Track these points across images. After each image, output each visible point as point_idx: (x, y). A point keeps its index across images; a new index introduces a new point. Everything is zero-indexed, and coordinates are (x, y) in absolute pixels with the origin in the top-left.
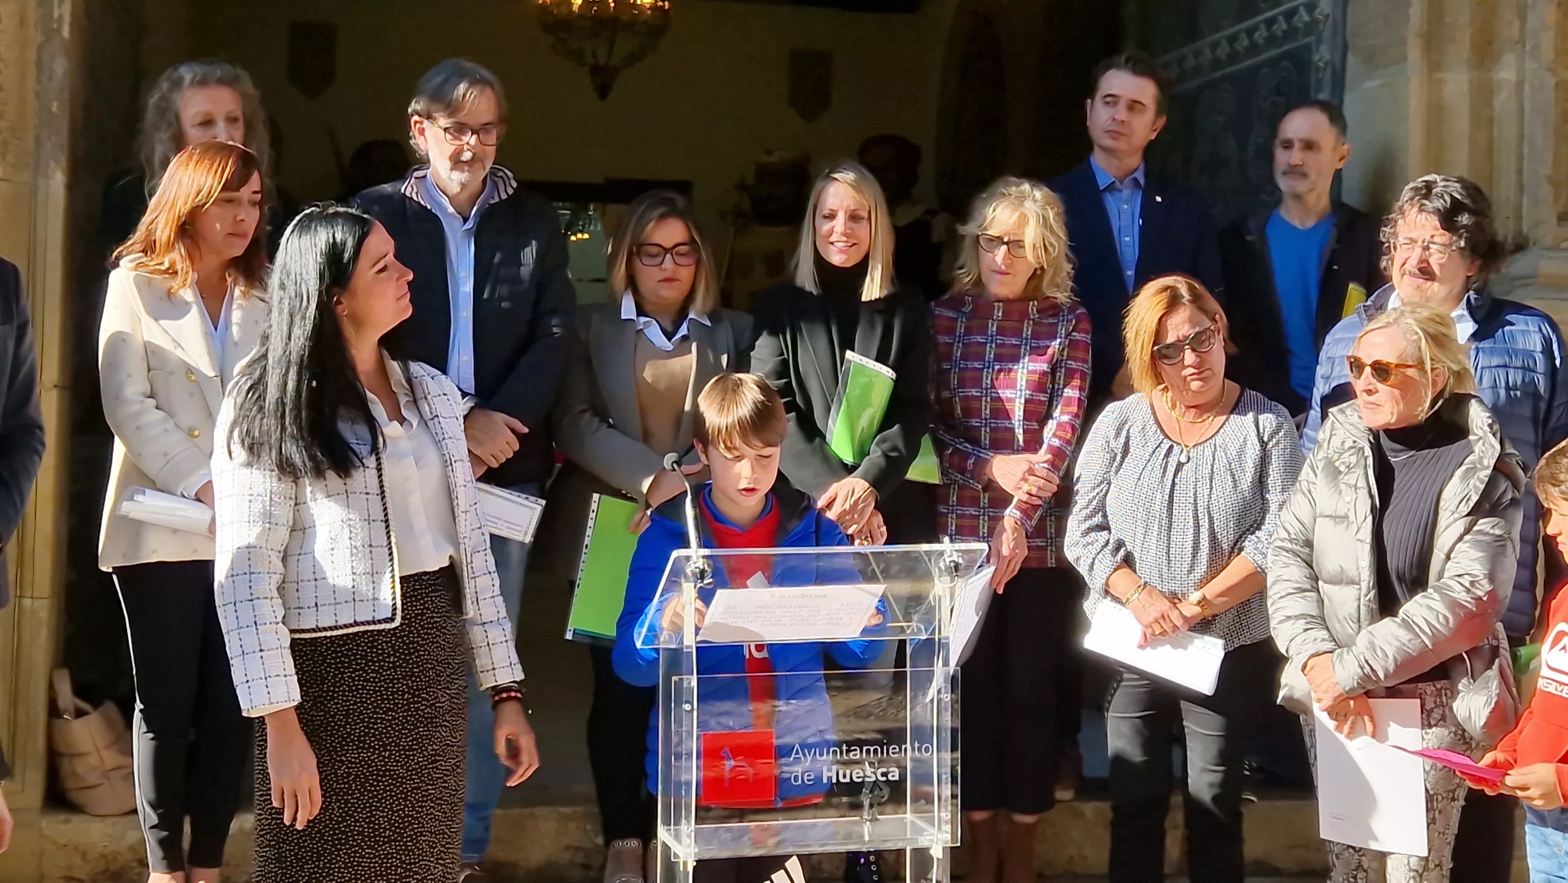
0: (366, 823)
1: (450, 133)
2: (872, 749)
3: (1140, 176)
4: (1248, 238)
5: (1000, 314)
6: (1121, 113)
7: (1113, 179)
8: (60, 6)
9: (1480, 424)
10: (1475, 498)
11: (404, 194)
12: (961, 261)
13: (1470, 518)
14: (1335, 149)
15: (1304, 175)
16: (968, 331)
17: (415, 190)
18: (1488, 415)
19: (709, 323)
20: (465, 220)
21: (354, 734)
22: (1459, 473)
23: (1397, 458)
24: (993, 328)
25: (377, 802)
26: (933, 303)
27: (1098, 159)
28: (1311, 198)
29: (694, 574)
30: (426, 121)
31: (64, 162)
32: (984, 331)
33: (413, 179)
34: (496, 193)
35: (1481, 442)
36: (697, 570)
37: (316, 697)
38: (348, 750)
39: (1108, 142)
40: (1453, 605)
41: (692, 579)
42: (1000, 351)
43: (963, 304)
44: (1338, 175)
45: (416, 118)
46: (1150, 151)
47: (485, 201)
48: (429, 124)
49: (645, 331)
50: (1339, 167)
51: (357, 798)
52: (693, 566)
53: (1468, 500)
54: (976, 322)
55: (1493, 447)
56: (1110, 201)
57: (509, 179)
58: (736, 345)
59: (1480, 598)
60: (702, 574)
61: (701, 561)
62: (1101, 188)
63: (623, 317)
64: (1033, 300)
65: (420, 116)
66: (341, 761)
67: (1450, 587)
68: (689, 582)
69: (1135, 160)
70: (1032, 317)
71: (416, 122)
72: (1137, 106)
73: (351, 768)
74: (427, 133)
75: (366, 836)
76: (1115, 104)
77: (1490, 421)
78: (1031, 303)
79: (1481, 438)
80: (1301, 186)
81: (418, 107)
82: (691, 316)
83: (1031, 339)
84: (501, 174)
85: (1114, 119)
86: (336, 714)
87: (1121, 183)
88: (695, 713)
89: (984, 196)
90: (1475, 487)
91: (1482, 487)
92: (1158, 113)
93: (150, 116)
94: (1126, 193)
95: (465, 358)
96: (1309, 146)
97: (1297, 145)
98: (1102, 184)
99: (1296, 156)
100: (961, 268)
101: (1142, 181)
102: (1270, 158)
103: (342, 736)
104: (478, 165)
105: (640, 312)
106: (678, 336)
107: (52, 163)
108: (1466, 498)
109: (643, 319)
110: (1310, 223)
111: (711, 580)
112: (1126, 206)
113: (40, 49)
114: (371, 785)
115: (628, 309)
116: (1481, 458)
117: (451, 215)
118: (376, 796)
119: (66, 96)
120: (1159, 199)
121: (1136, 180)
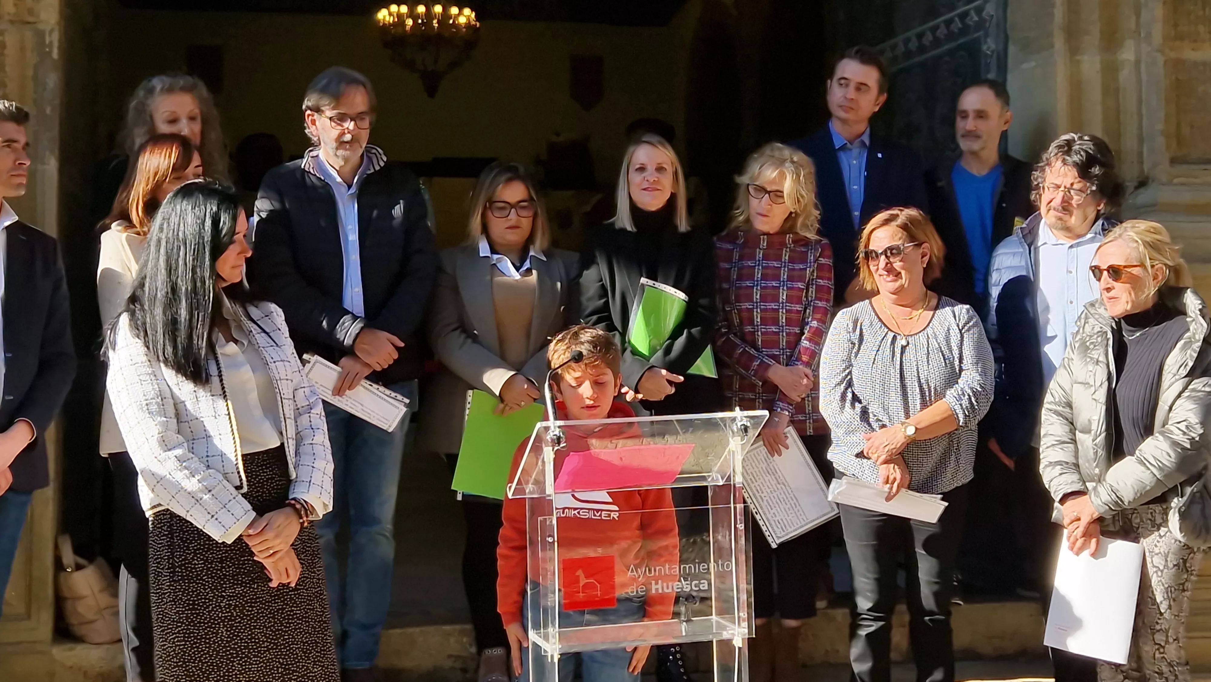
0: (249, 639)
1: (335, 122)
2: (687, 566)
3: (866, 139)
4: (940, 184)
5: (765, 244)
6: (851, 93)
7: (846, 142)
8: (50, 35)
9: (1193, 309)
10: (1191, 364)
11: (304, 169)
12: (736, 206)
13: (1187, 379)
14: (1001, 116)
15: (978, 137)
16: (741, 258)
17: (312, 166)
18: (1199, 302)
19: (545, 259)
20: (349, 187)
21: (229, 575)
22: (1180, 345)
23: (1131, 336)
24: (760, 255)
25: (254, 623)
26: (715, 238)
27: (835, 126)
28: (984, 154)
29: (553, 440)
30: (316, 114)
31: (57, 152)
32: (753, 257)
33: (310, 158)
34: (371, 166)
35: (1194, 323)
36: (555, 437)
37: (195, 550)
38: (226, 587)
39: (842, 114)
40: (1175, 444)
41: (550, 444)
42: (765, 271)
43: (737, 238)
44: (1004, 135)
45: (309, 112)
46: (874, 120)
47: (363, 173)
48: (319, 116)
49: (498, 265)
50: (1005, 129)
51: (239, 622)
52: (552, 434)
53: (1186, 365)
54: (747, 251)
55: (1202, 325)
56: (843, 158)
57: (380, 154)
58: (567, 273)
59: (1193, 438)
60: (558, 440)
61: (558, 430)
62: (837, 148)
63: (481, 255)
64: (789, 234)
65: (311, 110)
66: (222, 596)
67: (1172, 431)
68: (548, 446)
69: (863, 127)
70: (789, 246)
71: (309, 115)
72: (863, 87)
73: (231, 600)
74: (317, 123)
75: (251, 649)
76: (847, 85)
77: (1200, 307)
78: (788, 236)
79: (1193, 320)
80: (976, 146)
81: (310, 104)
82: (532, 253)
83: (789, 262)
84: (374, 151)
85: (846, 98)
86: (213, 561)
87: (851, 144)
88: (556, 544)
89: (756, 156)
90: (1191, 355)
91: (1195, 355)
92: (881, 91)
93: (131, 115)
94: (856, 151)
95: (357, 290)
96: (981, 115)
97: (971, 115)
98: (837, 145)
99: (970, 124)
100: (737, 209)
101: (867, 143)
102: (952, 124)
103: (220, 577)
104: (356, 145)
105: (493, 251)
106: (524, 268)
107: (47, 153)
108: (1184, 364)
109: (495, 256)
110: (984, 172)
111: (565, 444)
112: (855, 162)
113: (36, 68)
114: (248, 611)
115: (484, 249)
116: (1194, 334)
117: (339, 183)
118: (252, 618)
119: (57, 102)
120: (880, 155)
121: (863, 143)
